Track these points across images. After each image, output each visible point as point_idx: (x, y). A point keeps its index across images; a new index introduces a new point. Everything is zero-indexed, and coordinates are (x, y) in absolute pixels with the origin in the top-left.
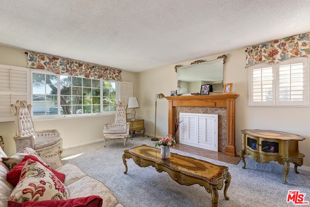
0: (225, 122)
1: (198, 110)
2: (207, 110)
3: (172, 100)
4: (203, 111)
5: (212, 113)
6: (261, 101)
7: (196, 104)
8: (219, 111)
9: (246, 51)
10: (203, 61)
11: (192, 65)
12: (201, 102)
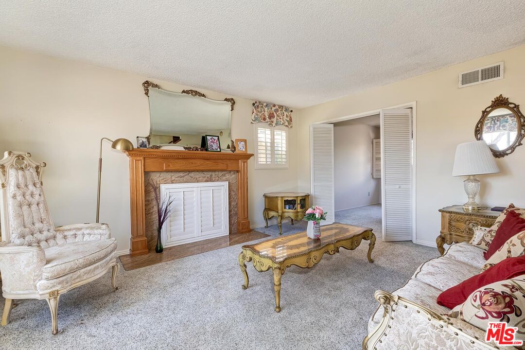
0: (234, 191)
1: (198, 176)
2: (211, 176)
3: (144, 158)
4: (206, 179)
5: (218, 180)
6: (265, 163)
7: (199, 166)
8: (228, 177)
9: (254, 104)
10: (203, 95)
11: (184, 94)
12: (207, 162)
